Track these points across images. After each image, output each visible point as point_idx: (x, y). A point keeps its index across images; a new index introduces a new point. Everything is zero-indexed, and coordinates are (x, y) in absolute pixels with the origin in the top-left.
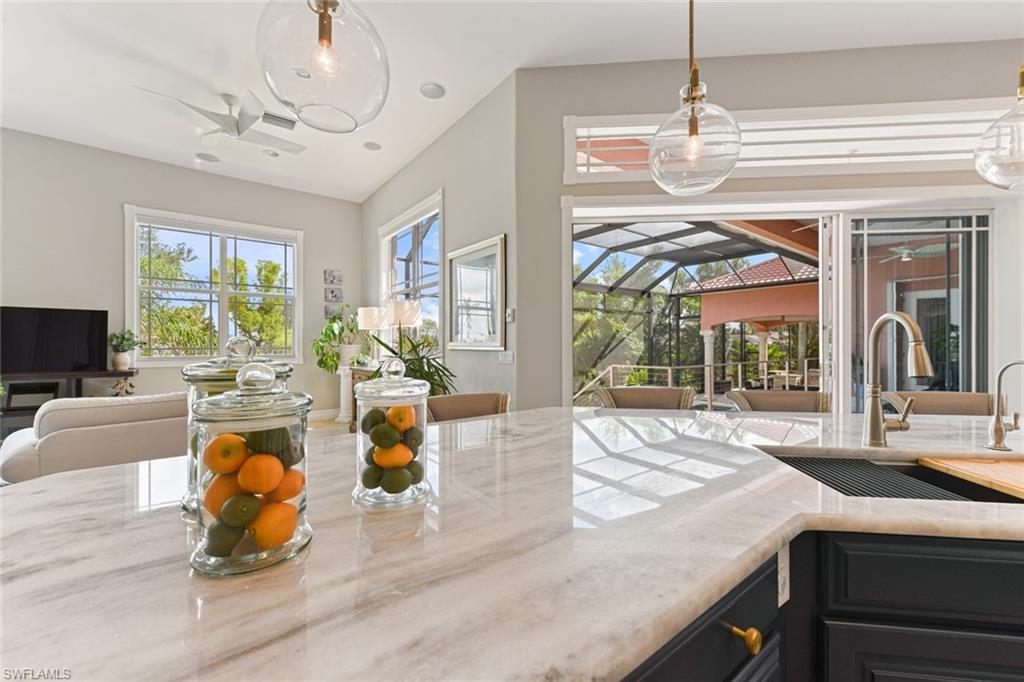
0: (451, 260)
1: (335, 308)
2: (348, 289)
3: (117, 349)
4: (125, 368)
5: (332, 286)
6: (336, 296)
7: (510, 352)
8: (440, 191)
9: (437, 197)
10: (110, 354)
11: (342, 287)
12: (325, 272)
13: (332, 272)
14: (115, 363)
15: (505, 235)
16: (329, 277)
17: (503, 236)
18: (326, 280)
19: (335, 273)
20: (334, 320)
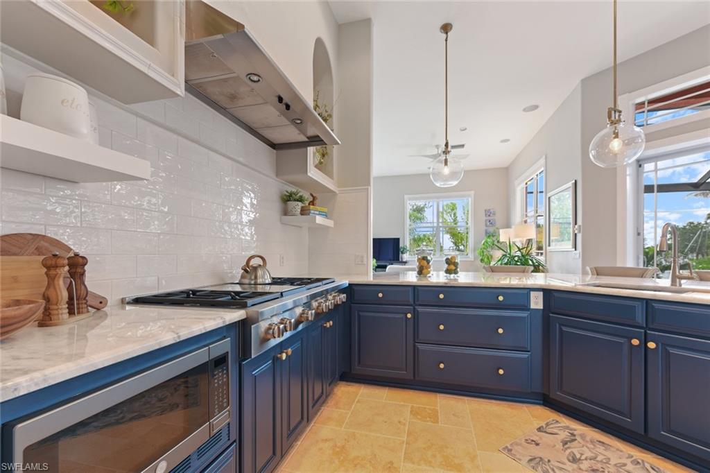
0: (549, 198)
1: (491, 230)
2: (499, 219)
3: (402, 253)
4: (404, 260)
5: (490, 218)
6: (491, 223)
7: (577, 252)
8: (544, 157)
9: (542, 161)
10: (400, 254)
11: (495, 218)
12: (485, 211)
13: (489, 210)
14: (402, 258)
15: (576, 181)
16: (488, 213)
17: (574, 181)
18: (486, 215)
19: (491, 211)
20: (489, 237)
